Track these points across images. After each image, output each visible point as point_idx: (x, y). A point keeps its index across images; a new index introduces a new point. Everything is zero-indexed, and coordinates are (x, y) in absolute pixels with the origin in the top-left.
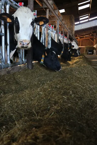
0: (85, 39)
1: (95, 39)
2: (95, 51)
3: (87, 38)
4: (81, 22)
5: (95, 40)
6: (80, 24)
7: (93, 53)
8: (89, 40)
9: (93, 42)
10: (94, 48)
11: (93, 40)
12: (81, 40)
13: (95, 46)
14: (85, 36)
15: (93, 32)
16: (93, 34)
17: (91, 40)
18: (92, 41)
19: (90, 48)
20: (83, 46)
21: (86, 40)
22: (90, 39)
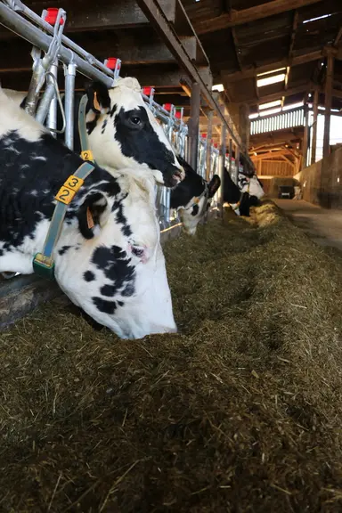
0: (272, 157)
1: (298, 158)
2: (297, 190)
3: (276, 156)
4: (262, 114)
5: (296, 160)
6: (259, 118)
7: (292, 196)
8: (283, 160)
9: (293, 165)
10: (295, 183)
11: (292, 161)
12: (260, 159)
13: (297, 177)
14: (270, 150)
15: (292, 141)
16: (292, 145)
17: (288, 161)
18: (290, 163)
19: (285, 181)
20: (266, 174)
21: (274, 159)
22: (285, 158)
